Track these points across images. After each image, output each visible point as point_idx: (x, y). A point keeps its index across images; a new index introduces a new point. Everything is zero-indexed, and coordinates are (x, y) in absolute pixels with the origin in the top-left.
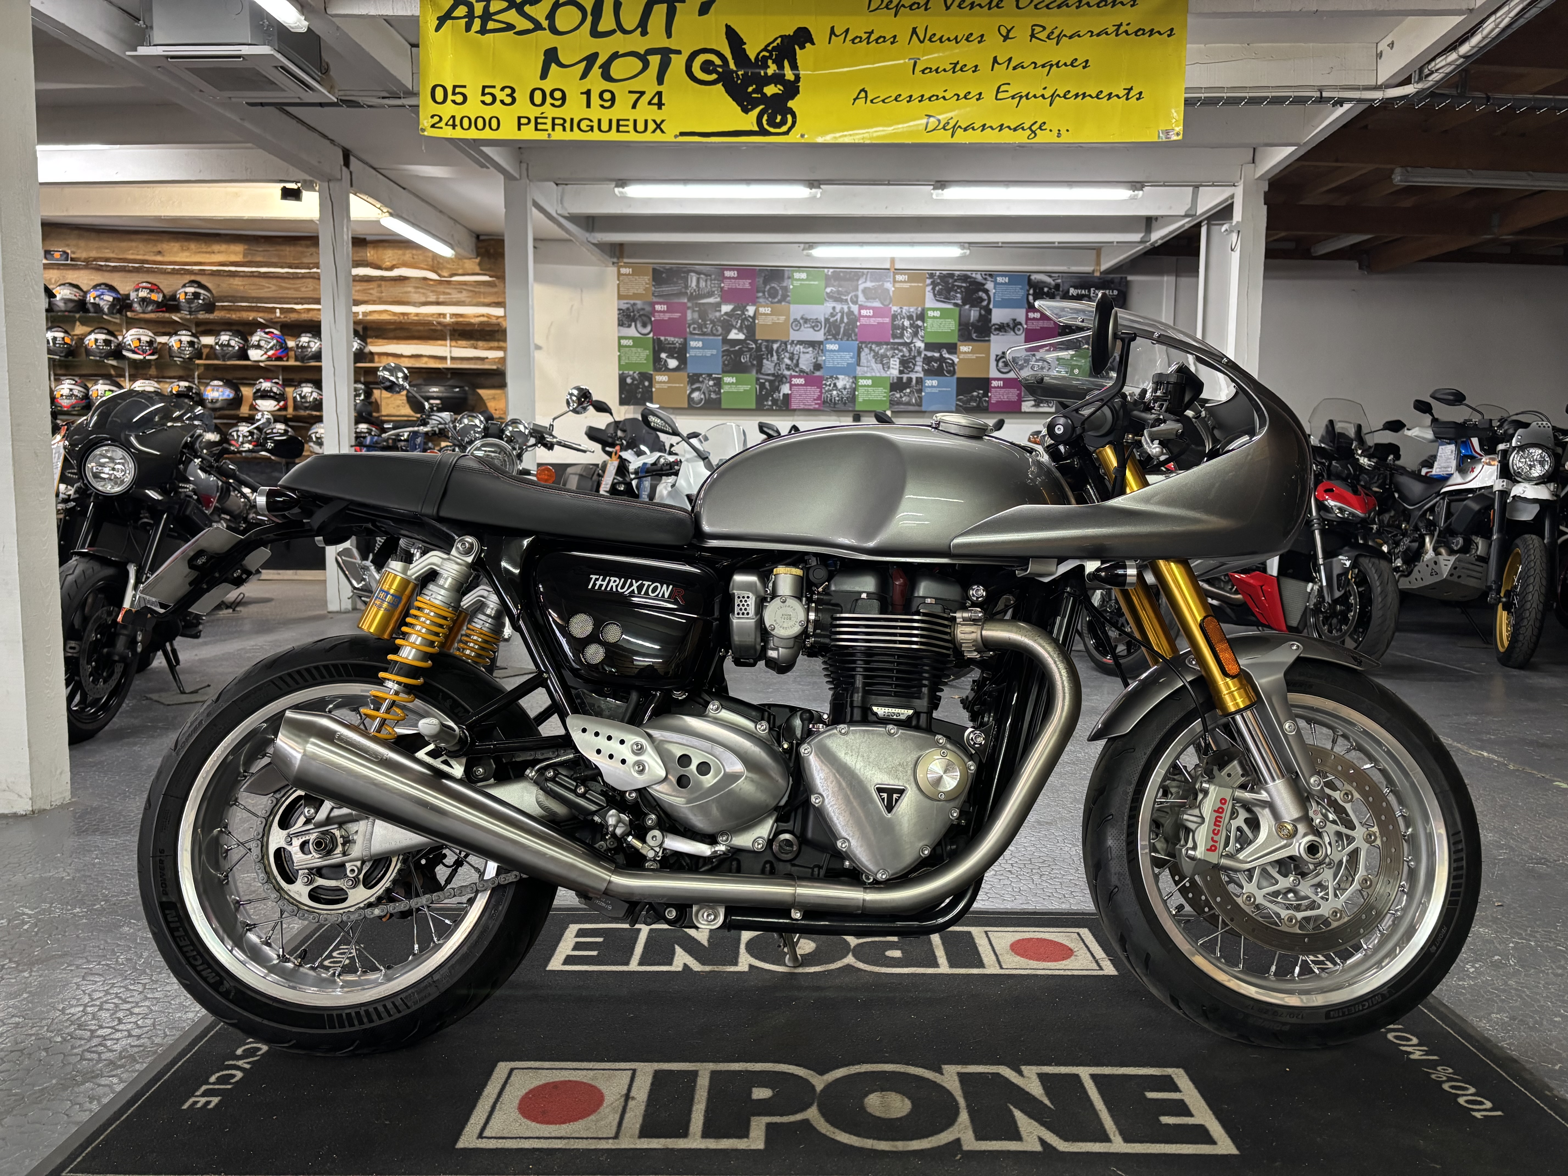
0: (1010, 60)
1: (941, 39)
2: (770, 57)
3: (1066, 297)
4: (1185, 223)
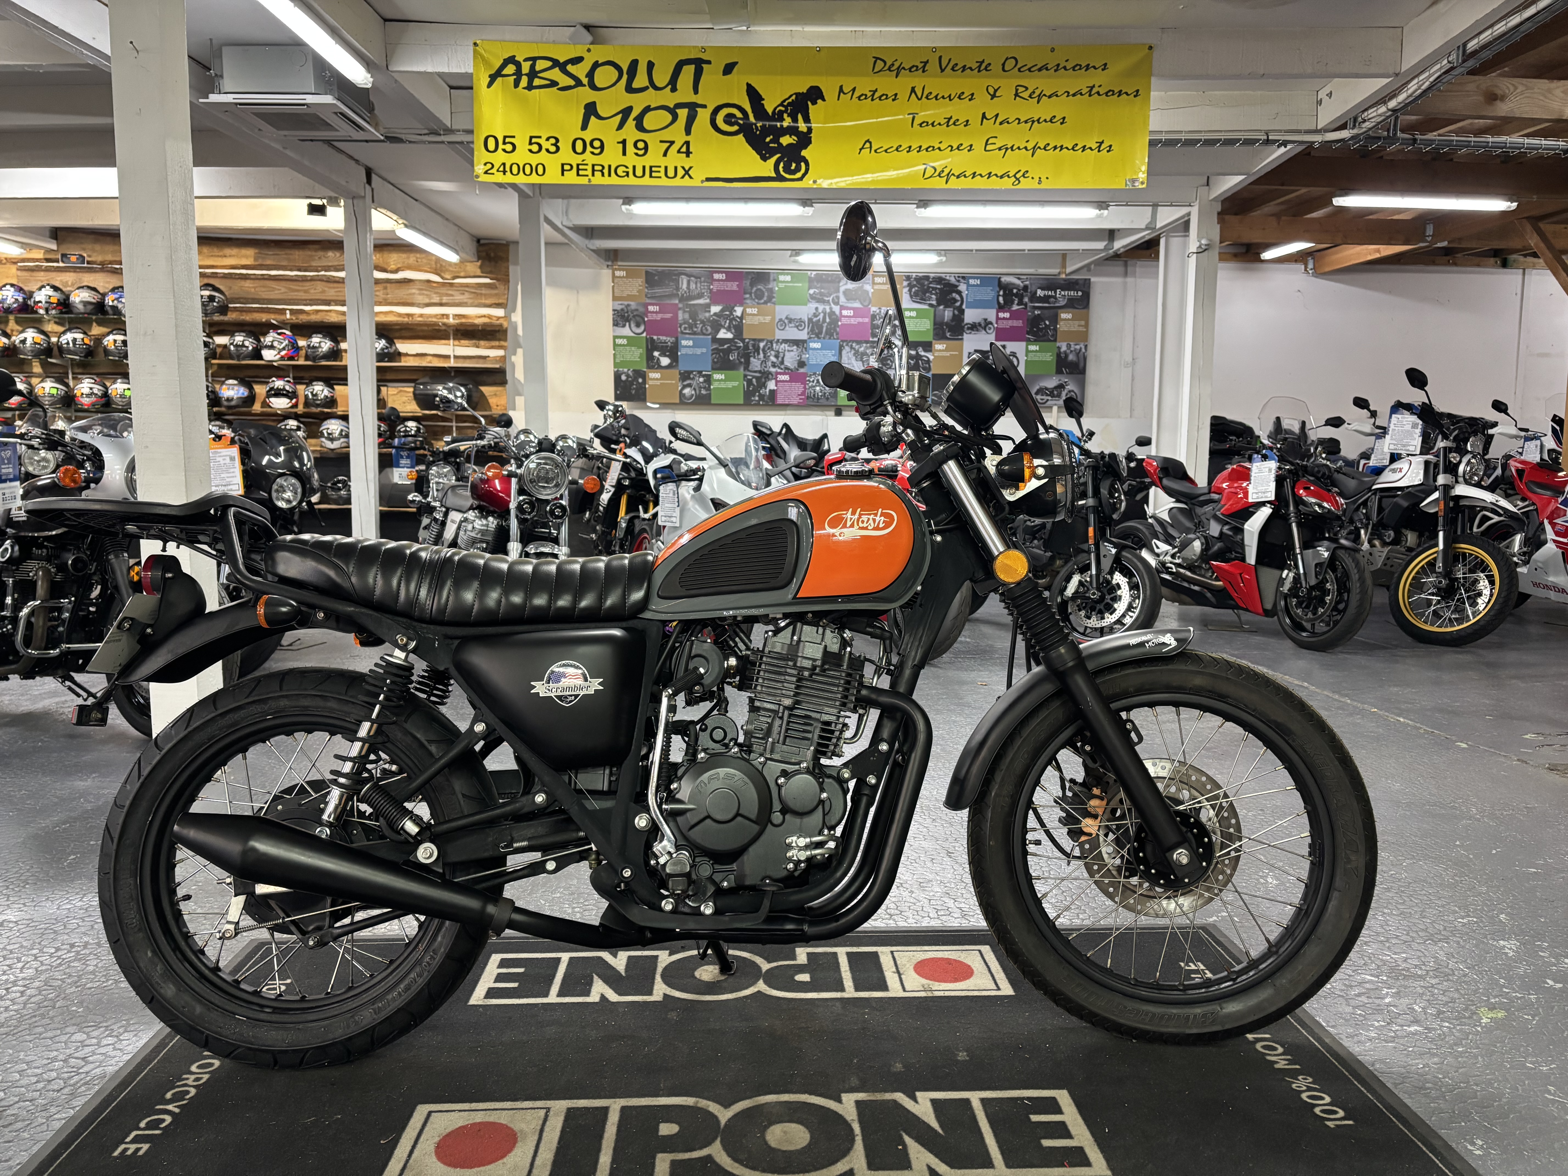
0: (997, 116)
1: (936, 97)
2: (786, 111)
3: (1034, 298)
4: (1146, 235)
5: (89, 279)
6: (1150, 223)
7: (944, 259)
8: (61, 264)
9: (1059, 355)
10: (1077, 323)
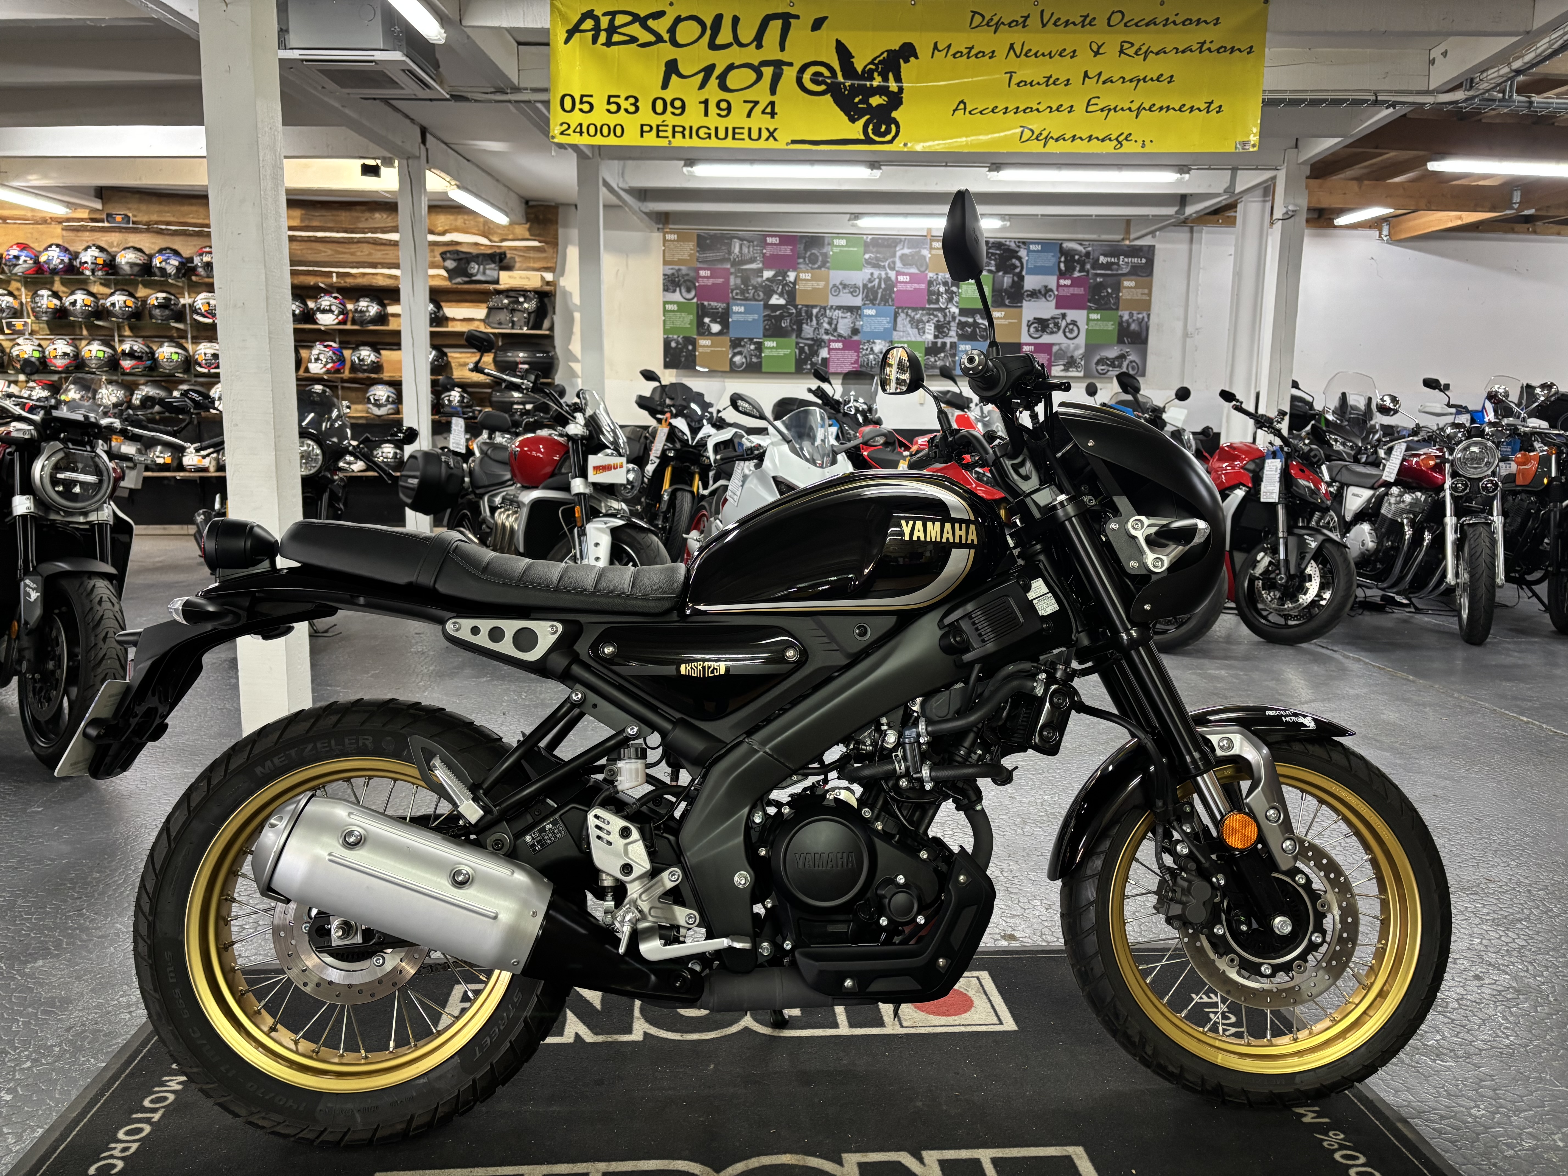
0: (1100, 74)
1: (1036, 55)
2: (876, 70)
3: (1096, 265)
4: (1222, 200)
5: (135, 240)
6: (1229, 187)
7: (1008, 224)
8: (106, 224)
9: (1120, 324)
10: (1140, 291)
